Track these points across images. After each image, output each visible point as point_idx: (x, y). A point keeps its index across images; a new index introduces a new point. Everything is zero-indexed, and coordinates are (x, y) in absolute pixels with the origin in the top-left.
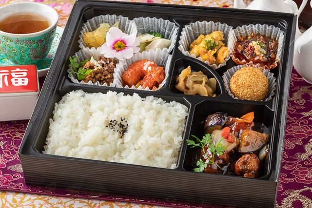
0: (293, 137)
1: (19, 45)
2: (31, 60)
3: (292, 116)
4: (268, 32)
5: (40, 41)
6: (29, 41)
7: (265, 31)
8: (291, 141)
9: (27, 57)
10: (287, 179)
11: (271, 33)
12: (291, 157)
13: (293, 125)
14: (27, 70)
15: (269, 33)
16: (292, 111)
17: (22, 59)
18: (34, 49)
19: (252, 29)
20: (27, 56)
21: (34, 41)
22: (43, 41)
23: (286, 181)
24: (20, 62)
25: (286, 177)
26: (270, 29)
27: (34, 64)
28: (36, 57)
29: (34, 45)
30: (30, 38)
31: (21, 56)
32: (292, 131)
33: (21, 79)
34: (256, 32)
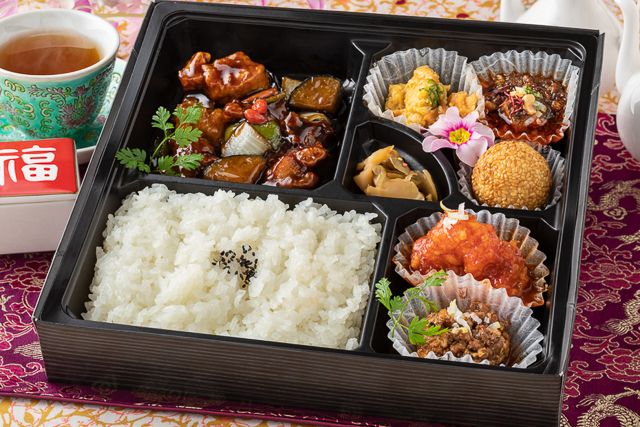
0: (600, 286)
1: (39, 99)
2: (64, 129)
3: (599, 242)
4: (535, 66)
5: (82, 89)
6: (59, 89)
7: (528, 64)
8: (597, 294)
9: (54, 123)
10: (589, 373)
11: (541, 66)
12: (597, 327)
13: (601, 262)
14: (54, 149)
15: (537, 68)
16: (599, 233)
17: (43, 127)
18: (70, 106)
19: (500, 61)
20: (54, 120)
21: (68, 90)
22: (87, 89)
23: (587, 376)
24: (39, 134)
25: (586, 369)
26: (537, 59)
27: (68, 136)
28: (72, 123)
29: (69, 99)
30: (59, 84)
31: (43, 121)
32: (598, 274)
33: (42, 167)
34: (508, 68)
